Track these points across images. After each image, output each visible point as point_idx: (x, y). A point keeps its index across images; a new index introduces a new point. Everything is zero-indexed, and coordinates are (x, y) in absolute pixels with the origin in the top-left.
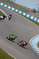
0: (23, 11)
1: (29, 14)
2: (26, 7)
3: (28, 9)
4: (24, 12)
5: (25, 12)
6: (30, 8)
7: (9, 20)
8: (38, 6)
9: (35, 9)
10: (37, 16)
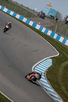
0: (22, 14)
1: (33, 21)
2: (28, 8)
3: (33, 12)
4: (24, 17)
5: (26, 17)
6: (36, 9)
7: (4, 32)
8: (50, 8)
9: (43, 12)
10: (47, 24)
